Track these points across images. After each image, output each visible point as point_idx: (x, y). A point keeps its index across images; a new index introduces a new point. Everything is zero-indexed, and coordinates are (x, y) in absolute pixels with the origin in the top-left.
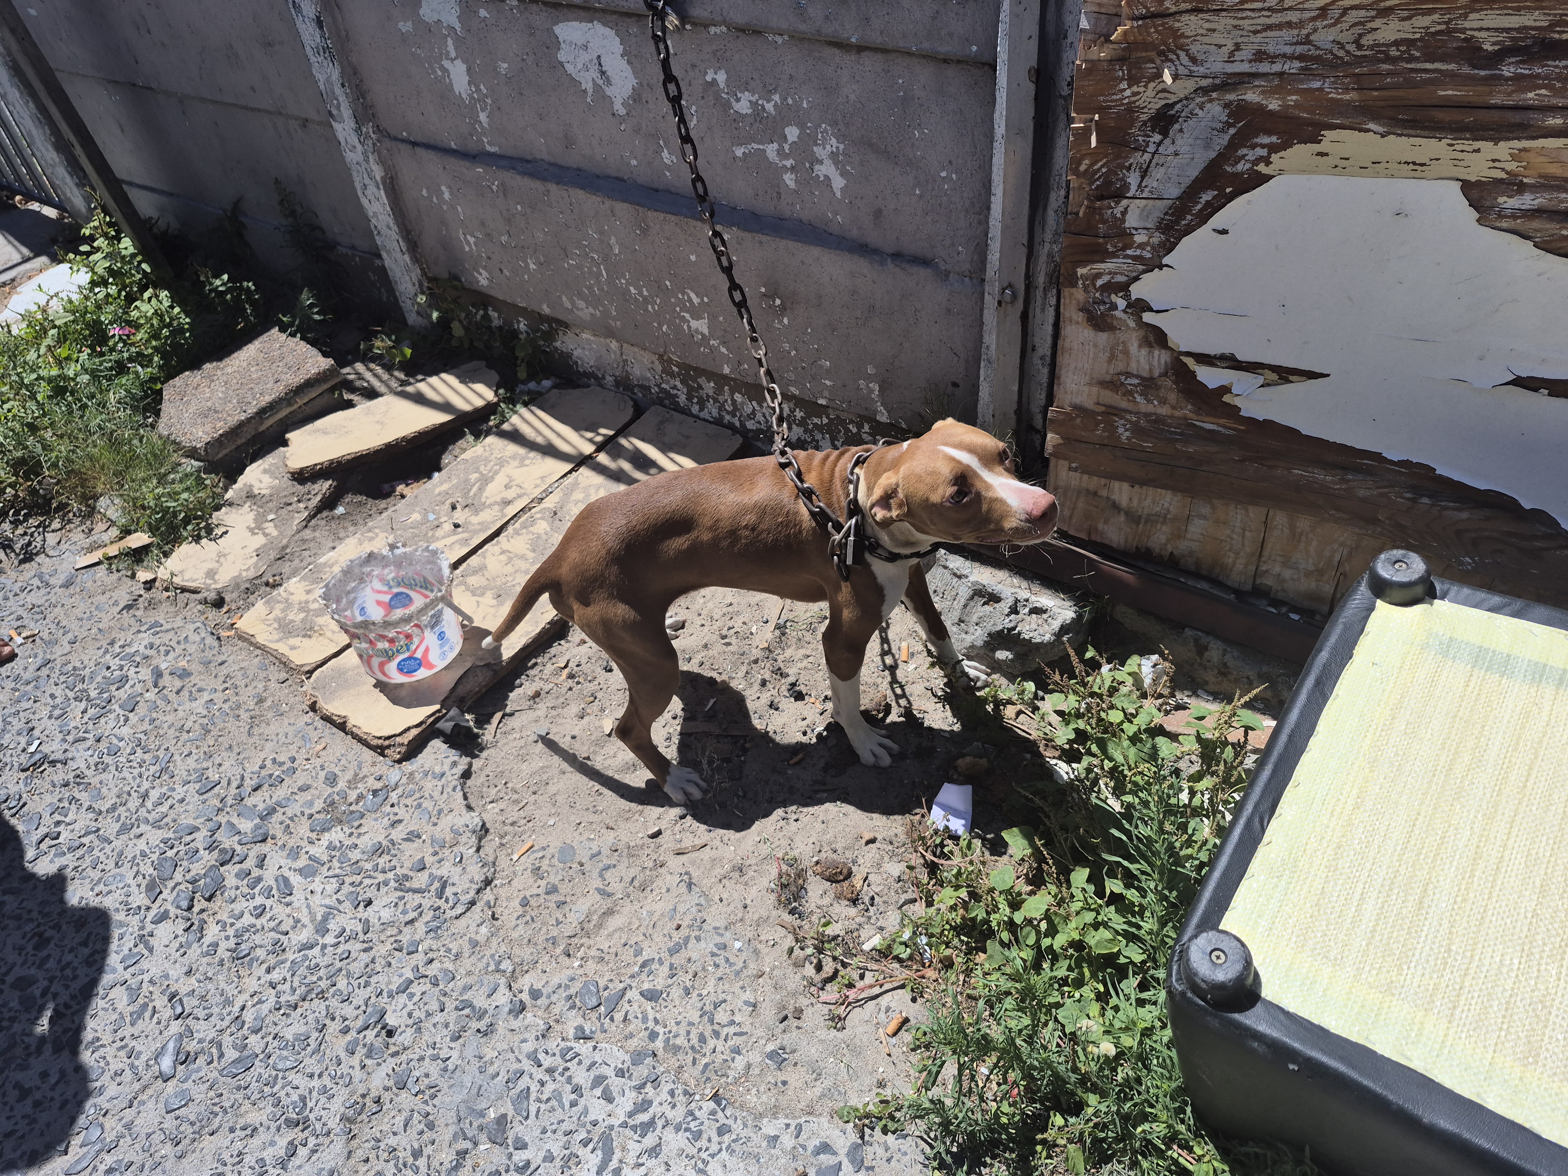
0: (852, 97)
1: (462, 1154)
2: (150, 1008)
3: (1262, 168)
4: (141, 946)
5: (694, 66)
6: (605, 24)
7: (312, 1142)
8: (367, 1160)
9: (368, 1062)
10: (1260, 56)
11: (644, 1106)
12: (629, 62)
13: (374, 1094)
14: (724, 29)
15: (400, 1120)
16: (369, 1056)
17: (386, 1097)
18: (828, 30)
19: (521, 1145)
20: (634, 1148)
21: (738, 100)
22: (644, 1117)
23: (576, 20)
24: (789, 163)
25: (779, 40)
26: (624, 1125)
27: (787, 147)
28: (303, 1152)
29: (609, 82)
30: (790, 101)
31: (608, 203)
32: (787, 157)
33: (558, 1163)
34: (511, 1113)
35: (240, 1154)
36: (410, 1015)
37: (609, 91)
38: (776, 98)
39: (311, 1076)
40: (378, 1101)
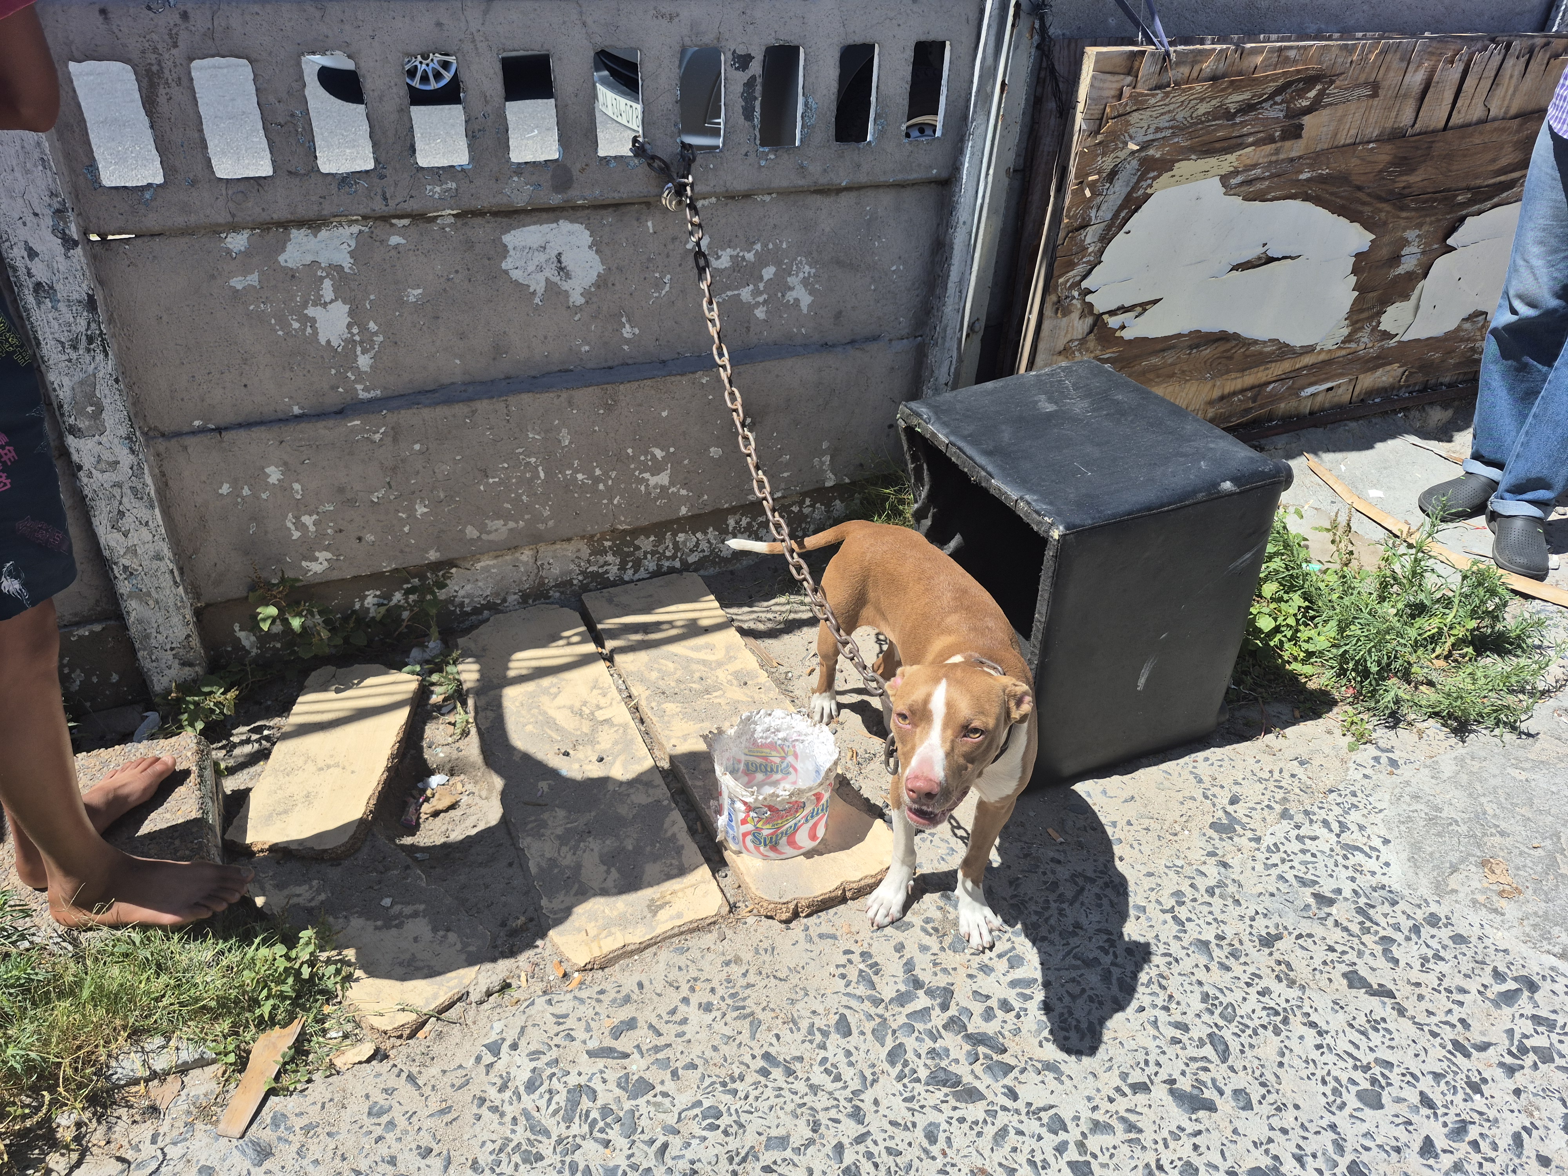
0: (828, 229)
1: (1337, 923)
2: (1126, 1115)
3: (1149, 191)
4: (1042, 1114)
5: (674, 239)
6: (572, 222)
7: (1307, 1009)
8: (1330, 980)
9: (1242, 960)
10: (1158, 130)
11: (1326, 823)
12: (597, 252)
13: (1273, 965)
14: (714, 200)
15: (1299, 952)
16: (1237, 958)
17: (1277, 956)
18: (823, 180)
19: (1339, 891)
20: (1357, 835)
21: (718, 258)
22: (1335, 827)
23: (535, 223)
24: (761, 299)
25: (767, 198)
26: (1338, 836)
27: (761, 286)
28: (1314, 1018)
29: (568, 276)
30: (771, 246)
31: (564, 395)
32: (761, 293)
33: (1357, 875)
34: (1311, 890)
35: (1307, 1062)
36: (1209, 924)
37: (565, 286)
38: (758, 247)
39: (1245, 999)
40: (1279, 963)
